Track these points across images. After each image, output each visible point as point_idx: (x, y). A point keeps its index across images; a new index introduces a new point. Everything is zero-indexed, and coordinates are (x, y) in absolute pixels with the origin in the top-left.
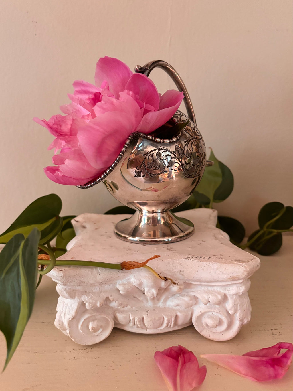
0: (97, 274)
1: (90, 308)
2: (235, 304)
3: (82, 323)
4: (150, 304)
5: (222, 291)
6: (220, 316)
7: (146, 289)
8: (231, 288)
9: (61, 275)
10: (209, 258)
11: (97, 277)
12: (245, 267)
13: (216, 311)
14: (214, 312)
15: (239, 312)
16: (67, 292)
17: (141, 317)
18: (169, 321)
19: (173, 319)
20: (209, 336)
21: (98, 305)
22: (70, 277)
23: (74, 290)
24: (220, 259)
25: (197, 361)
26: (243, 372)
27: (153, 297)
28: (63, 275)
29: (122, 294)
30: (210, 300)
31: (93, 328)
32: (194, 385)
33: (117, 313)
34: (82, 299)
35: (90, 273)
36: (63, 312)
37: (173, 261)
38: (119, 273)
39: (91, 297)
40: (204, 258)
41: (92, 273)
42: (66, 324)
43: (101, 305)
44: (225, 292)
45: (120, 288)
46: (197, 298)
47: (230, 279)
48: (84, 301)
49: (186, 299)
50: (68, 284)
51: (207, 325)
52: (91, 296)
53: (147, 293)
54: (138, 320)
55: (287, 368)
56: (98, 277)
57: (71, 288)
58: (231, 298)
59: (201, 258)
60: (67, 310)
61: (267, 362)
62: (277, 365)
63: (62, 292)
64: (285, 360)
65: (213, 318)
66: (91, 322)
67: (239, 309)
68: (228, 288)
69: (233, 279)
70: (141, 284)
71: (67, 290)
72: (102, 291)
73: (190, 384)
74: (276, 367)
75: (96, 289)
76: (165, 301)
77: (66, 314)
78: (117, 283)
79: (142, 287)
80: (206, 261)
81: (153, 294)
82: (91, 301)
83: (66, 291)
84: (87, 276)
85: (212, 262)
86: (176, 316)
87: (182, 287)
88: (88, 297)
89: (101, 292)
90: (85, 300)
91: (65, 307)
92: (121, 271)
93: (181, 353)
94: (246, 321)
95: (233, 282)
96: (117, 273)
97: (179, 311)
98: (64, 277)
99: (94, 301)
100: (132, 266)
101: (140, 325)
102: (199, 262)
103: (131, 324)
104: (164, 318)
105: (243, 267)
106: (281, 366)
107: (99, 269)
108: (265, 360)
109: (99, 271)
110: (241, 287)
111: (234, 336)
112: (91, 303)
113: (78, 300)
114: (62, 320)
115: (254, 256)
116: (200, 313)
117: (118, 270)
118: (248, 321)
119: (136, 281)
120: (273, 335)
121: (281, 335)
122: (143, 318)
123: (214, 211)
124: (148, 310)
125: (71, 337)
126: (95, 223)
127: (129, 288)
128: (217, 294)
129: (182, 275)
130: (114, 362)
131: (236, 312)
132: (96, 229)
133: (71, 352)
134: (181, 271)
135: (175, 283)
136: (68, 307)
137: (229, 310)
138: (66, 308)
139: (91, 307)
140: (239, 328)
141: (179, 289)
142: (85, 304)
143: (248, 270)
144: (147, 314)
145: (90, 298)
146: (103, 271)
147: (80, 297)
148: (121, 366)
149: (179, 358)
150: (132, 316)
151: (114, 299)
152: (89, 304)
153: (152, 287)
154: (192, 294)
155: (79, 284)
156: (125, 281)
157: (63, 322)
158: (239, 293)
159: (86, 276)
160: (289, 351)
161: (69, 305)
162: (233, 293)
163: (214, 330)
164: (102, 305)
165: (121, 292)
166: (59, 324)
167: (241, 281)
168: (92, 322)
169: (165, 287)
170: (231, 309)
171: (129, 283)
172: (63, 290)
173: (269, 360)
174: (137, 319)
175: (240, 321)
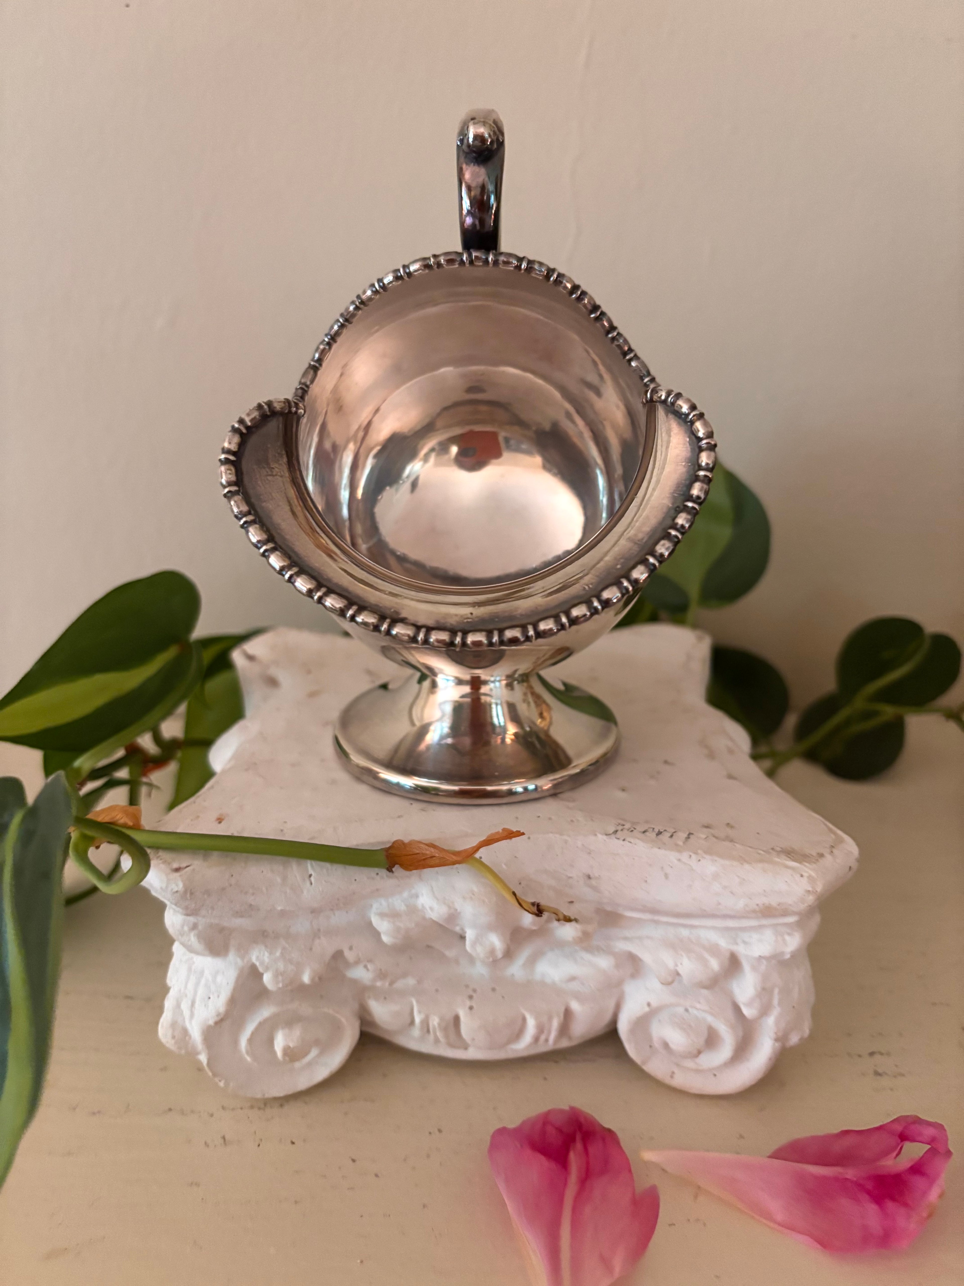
0: (304, 880)
1: (279, 988)
2: (764, 989)
3: (253, 1034)
4: (480, 970)
5: (724, 943)
6: (710, 1019)
7: (470, 934)
8: (755, 936)
9: (177, 885)
10: (688, 838)
11: (302, 892)
12: (810, 877)
13: (698, 1006)
14: (692, 1007)
15: (776, 1012)
16: (199, 937)
17: (449, 1016)
18: (541, 1029)
19: (555, 1024)
20: (672, 1077)
21: (306, 978)
22: (208, 892)
23: (222, 930)
24: (727, 844)
25: (630, 1171)
26: (780, 1217)
27: (491, 959)
28: (184, 885)
29: (389, 944)
30: (681, 972)
31: (287, 1051)
32: (618, 1264)
33: (369, 997)
34: (250, 959)
35: (279, 880)
36: (186, 996)
37: (566, 842)
38: (378, 878)
39: (282, 954)
40: (672, 836)
41: (284, 879)
42: (196, 1035)
43: (317, 979)
44: (734, 948)
45: (383, 926)
46: (640, 960)
47: (754, 911)
48: (258, 964)
49: (604, 963)
50: (203, 912)
51: (666, 1045)
52: (284, 948)
53: (474, 944)
54: (439, 1024)
55: (925, 1214)
56: (305, 892)
57: (216, 921)
58: (754, 969)
59: (659, 833)
60: (201, 991)
61: (860, 1186)
62: (893, 1199)
63: (182, 934)
64: (918, 1182)
65: (690, 1026)
66: (283, 1028)
67: (776, 1001)
68: (745, 936)
69: (767, 912)
70: (453, 916)
71: (200, 927)
72: (319, 930)
73: (606, 1263)
74: (890, 1205)
75: (302, 926)
76: (532, 961)
77: (197, 1005)
78: (371, 906)
79: (458, 925)
80: (678, 849)
81: (492, 952)
82: (281, 966)
83: (196, 932)
84: (267, 889)
85: (696, 853)
86: (568, 1014)
87: (590, 928)
88: (270, 953)
89: (316, 934)
90: (262, 963)
91: (193, 979)
92: (384, 872)
93: (578, 1137)
94: (794, 1039)
95: (764, 922)
96: (373, 879)
97: (578, 996)
98: (185, 892)
99: (291, 968)
100: (424, 860)
101: (447, 1036)
102: (656, 850)
103: (416, 1032)
104: (524, 1020)
105: (802, 876)
106: (906, 1205)
107: (311, 867)
108: (855, 1179)
109: (311, 871)
110: (789, 934)
111: (753, 1083)
112: (282, 974)
113: (239, 961)
114: (184, 1022)
115: (839, 832)
116: (647, 1009)
117: (377, 870)
118: (801, 1039)
119: (435, 906)
120: (877, 1074)
121: (902, 1075)
122: (457, 1019)
123: (700, 639)
124: (475, 991)
125: (215, 1075)
126: (309, 672)
127: (413, 925)
128: (707, 956)
129: (596, 889)
130: (354, 1161)
131: (765, 1011)
132: (313, 695)
133: (212, 1115)
134: (589, 877)
135: (568, 920)
136: (203, 982)
137: (744, 1004)
138: (197, 984)
139: (280, 985)
140: (770, 1059)
141: (580, 934)
142: (262, 974)
143: (819, 888)
144: (468, 1003)
145: (278, 954)
146: (325, 871)
147: (243, 951)
148: (377, 1176)
149: (572, 1156)
150: (420, 1012)
151: (359, 959)
152: (277, 975)
153: (491, 928)
154: (622, 946)
155: (238, 914)
156: (398, 903)
157: (185, 1032)
158: (782, 953)
159: (264, 889)
160: (933, 1152)
161: (207, 973)
162: (762, 955)
163: (689, 1064)
164: (320, 980)
165: (385, 939)
166: (173, 1037)
167: (791, 919)
168: (287, 1031)
169: (534, 928)
170: (749, 1004)
171: (412, 910)
172: (186, 928)
173: (869, 1178)
174: (435, 1021)
175: (777, 1040)
